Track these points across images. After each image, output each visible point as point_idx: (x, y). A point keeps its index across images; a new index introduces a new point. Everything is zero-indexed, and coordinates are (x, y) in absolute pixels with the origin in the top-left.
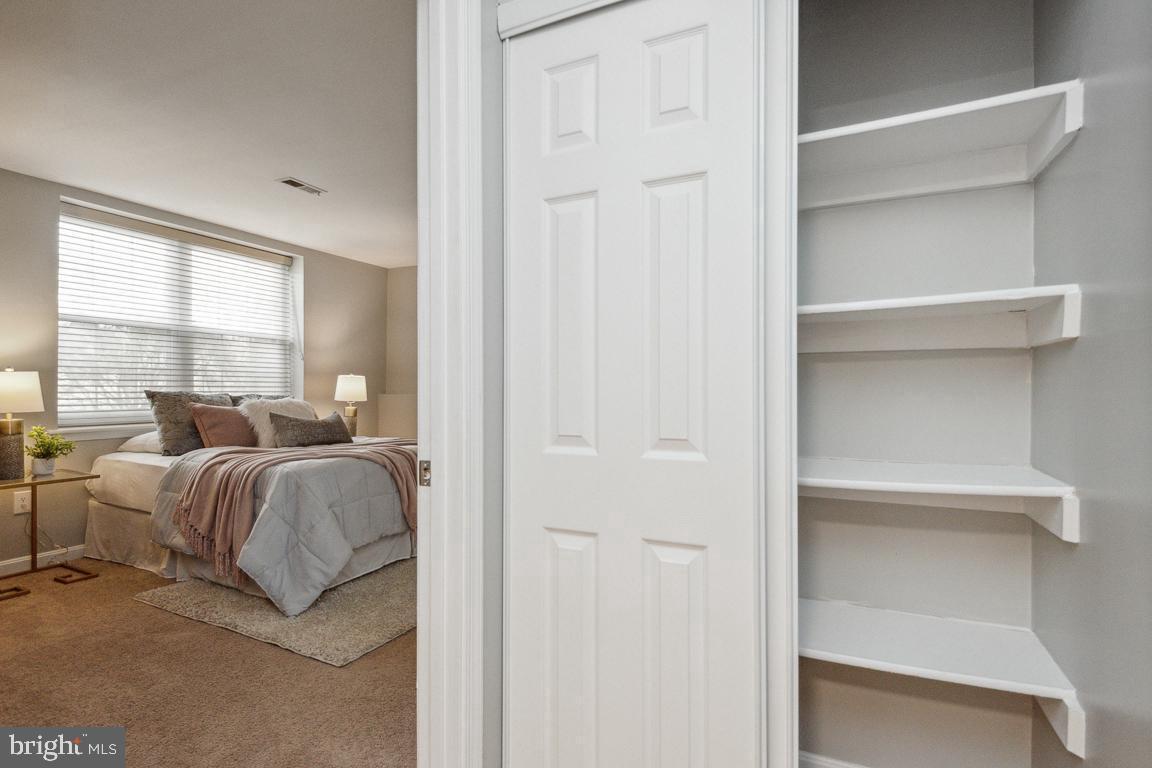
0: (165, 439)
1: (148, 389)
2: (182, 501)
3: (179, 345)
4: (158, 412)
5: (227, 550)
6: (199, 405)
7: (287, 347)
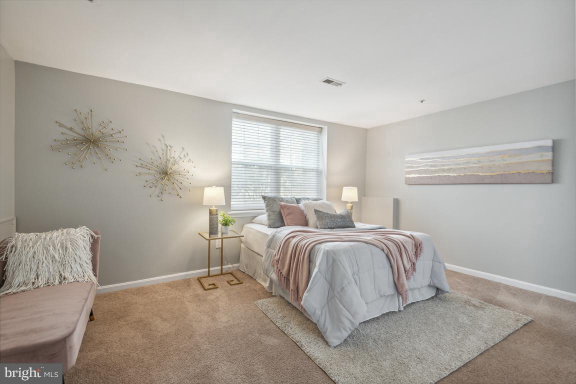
0: (269, 219)
1: (263, 194)
2: (275, 256)
3: (275, 173)
4: (267, 206)
5: (296, 289)
6: (283, 203)
7: (319, 172)
